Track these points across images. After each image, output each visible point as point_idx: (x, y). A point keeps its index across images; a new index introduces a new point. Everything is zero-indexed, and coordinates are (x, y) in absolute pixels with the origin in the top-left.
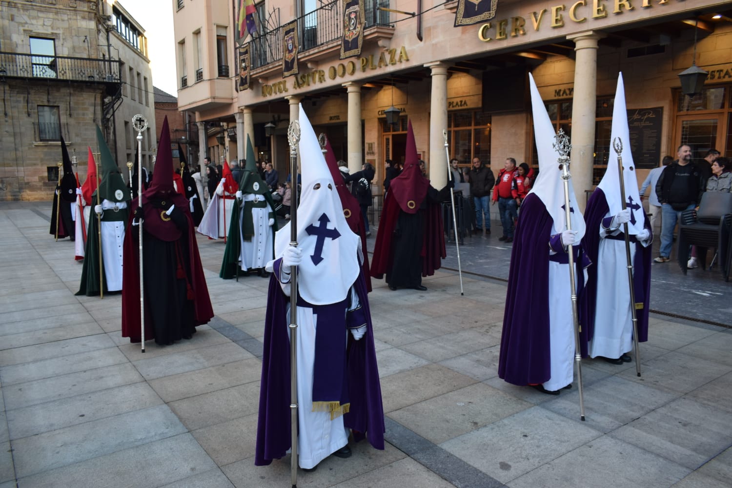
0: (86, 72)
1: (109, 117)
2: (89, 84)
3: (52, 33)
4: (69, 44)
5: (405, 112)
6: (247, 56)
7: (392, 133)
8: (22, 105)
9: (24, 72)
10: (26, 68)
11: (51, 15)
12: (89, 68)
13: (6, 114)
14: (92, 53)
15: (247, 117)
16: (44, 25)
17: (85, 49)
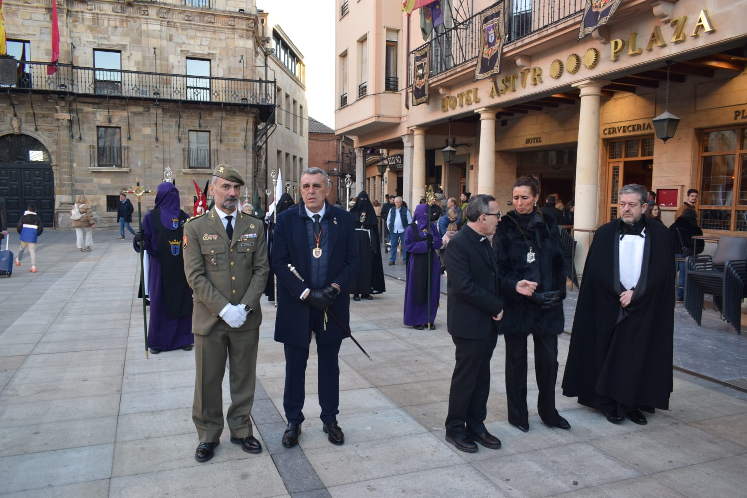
0: (239, 95)
1: (261, 145)
2: (242, 107)
3: (209, 54)
4: (225, 65)
5: (650, 128)
6: (425, 60)
7: (624, 159)
8: (174, 129)
9: (177, 94)
10: (179, 89)
11: (209, 35)
12: (242, 90)
13: (157, 139)
14: (248, 74)
15: (418, 140)
16: (201, 45)
17: (240, 70)
